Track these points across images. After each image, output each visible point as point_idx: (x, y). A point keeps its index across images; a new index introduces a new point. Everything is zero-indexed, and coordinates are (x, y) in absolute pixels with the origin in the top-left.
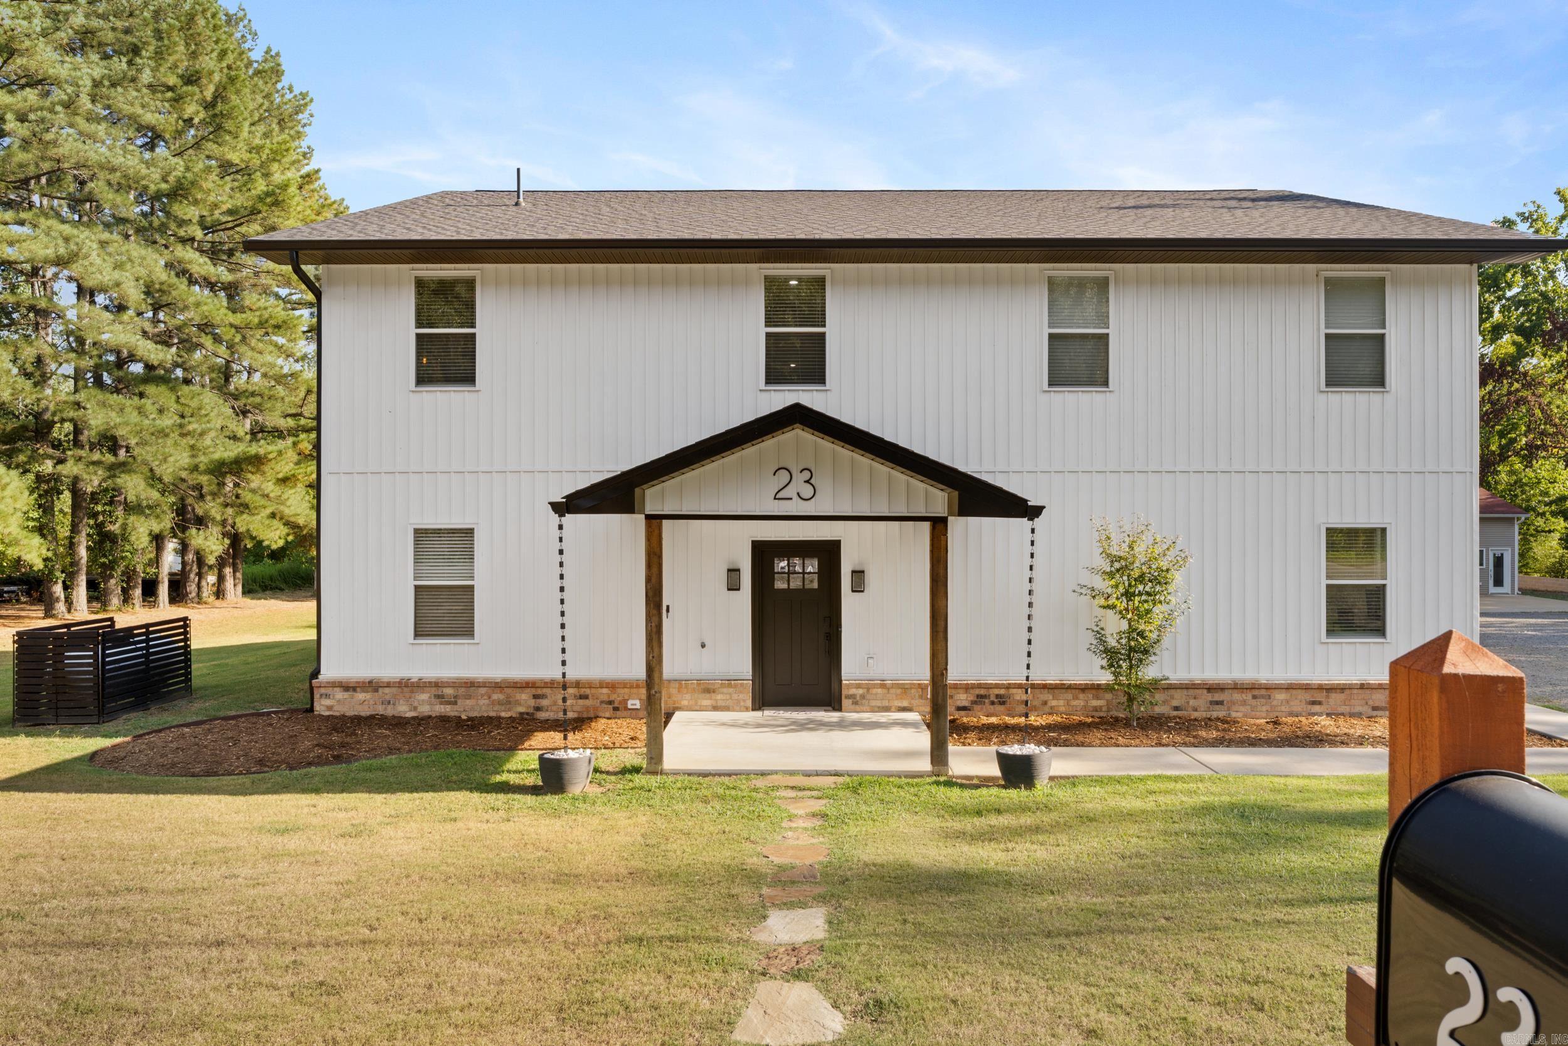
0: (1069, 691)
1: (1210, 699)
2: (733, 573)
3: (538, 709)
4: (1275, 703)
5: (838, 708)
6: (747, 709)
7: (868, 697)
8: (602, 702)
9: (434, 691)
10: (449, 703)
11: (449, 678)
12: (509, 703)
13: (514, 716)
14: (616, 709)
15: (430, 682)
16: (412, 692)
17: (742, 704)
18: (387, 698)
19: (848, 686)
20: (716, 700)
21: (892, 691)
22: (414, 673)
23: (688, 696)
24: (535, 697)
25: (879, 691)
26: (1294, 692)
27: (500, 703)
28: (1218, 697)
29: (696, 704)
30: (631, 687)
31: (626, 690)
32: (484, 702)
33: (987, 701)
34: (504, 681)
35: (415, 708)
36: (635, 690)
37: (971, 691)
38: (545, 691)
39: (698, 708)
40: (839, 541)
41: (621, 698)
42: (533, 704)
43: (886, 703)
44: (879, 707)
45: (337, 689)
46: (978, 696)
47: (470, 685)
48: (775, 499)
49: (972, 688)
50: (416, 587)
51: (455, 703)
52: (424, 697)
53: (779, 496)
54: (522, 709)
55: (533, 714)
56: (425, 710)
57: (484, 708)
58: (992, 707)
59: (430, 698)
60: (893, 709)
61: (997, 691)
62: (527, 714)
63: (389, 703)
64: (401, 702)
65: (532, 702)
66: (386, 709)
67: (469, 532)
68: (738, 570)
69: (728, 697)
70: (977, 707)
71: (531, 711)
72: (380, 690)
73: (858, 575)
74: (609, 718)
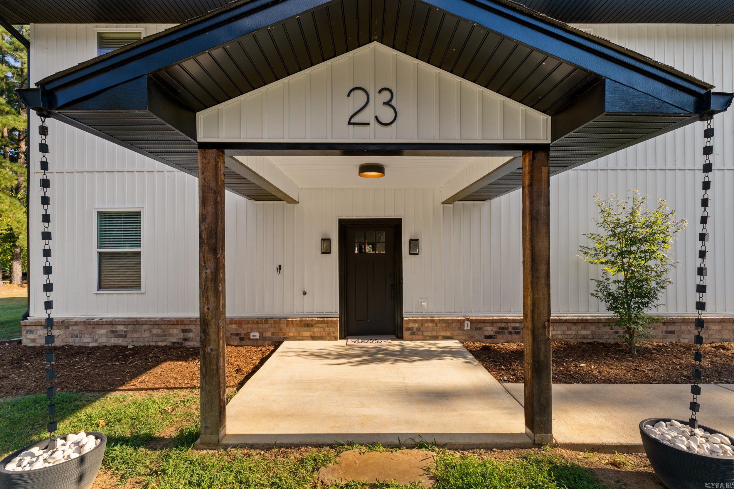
0: (565, 324)
1: (665, 329)
2: (326, 242)
3: (186, 340)
4: (711, 332)
5: (400, 337)
6: (336, 339)
7: (422, 329)
8: (232, 334)
9: (110, 327)
10: (121, 336)
11: (123, 318)
12: (165, 335)
13: (168, 344)
14: (242, 339)
15: (106, 321)
16: (94, 328)
17: (332, 335)
18: (76, 333)
19: (409, 322)
20: (314, 332)
21: (439, 325)
22: (97, 314)
23: (293, 330)
24: (184, 331)
25: (430, 325)
26: (725, 324)
27: (158, 335)
28: (671, 328)
29: (299, 335)
30: (253, 323)
31: (249, 326)
32: (146, 335)
33: (506, 331)
34: (162, 319)
35: (96, 340)
36: (255, 326)
37: (495, 325)
38: (190, 326)
39: (300, 338)
40: (401, 219)
41: (245, 332)
42: (182, 337)
43: (435, 334)
44: (430, 336)
45: (39, 327)
46: (500, 328)
47: (136, 323)
48: (350, 123)
49: (496, 322)
50: (100, 254)
51: (126, 336)
52: (103, 332)
53: (355, 120)
54: (174, 340)
55: (182, 343)
56: (103, 341)
57: (146, 340)
58: (510, 336)
59: (107, 332)
60: (440, 338)
61: (513, 325)
62: (178, 343)
63: (77, 336)
64: (86, 335)
65: (181, 335)
66: (74, 341)
67: (137, 215)
68: (329, 240)
69: (322, 330)
70: (499, 336)
71: (180, 341)
72: (71, 327)
73: (414, 243)
74: (236, 346)
